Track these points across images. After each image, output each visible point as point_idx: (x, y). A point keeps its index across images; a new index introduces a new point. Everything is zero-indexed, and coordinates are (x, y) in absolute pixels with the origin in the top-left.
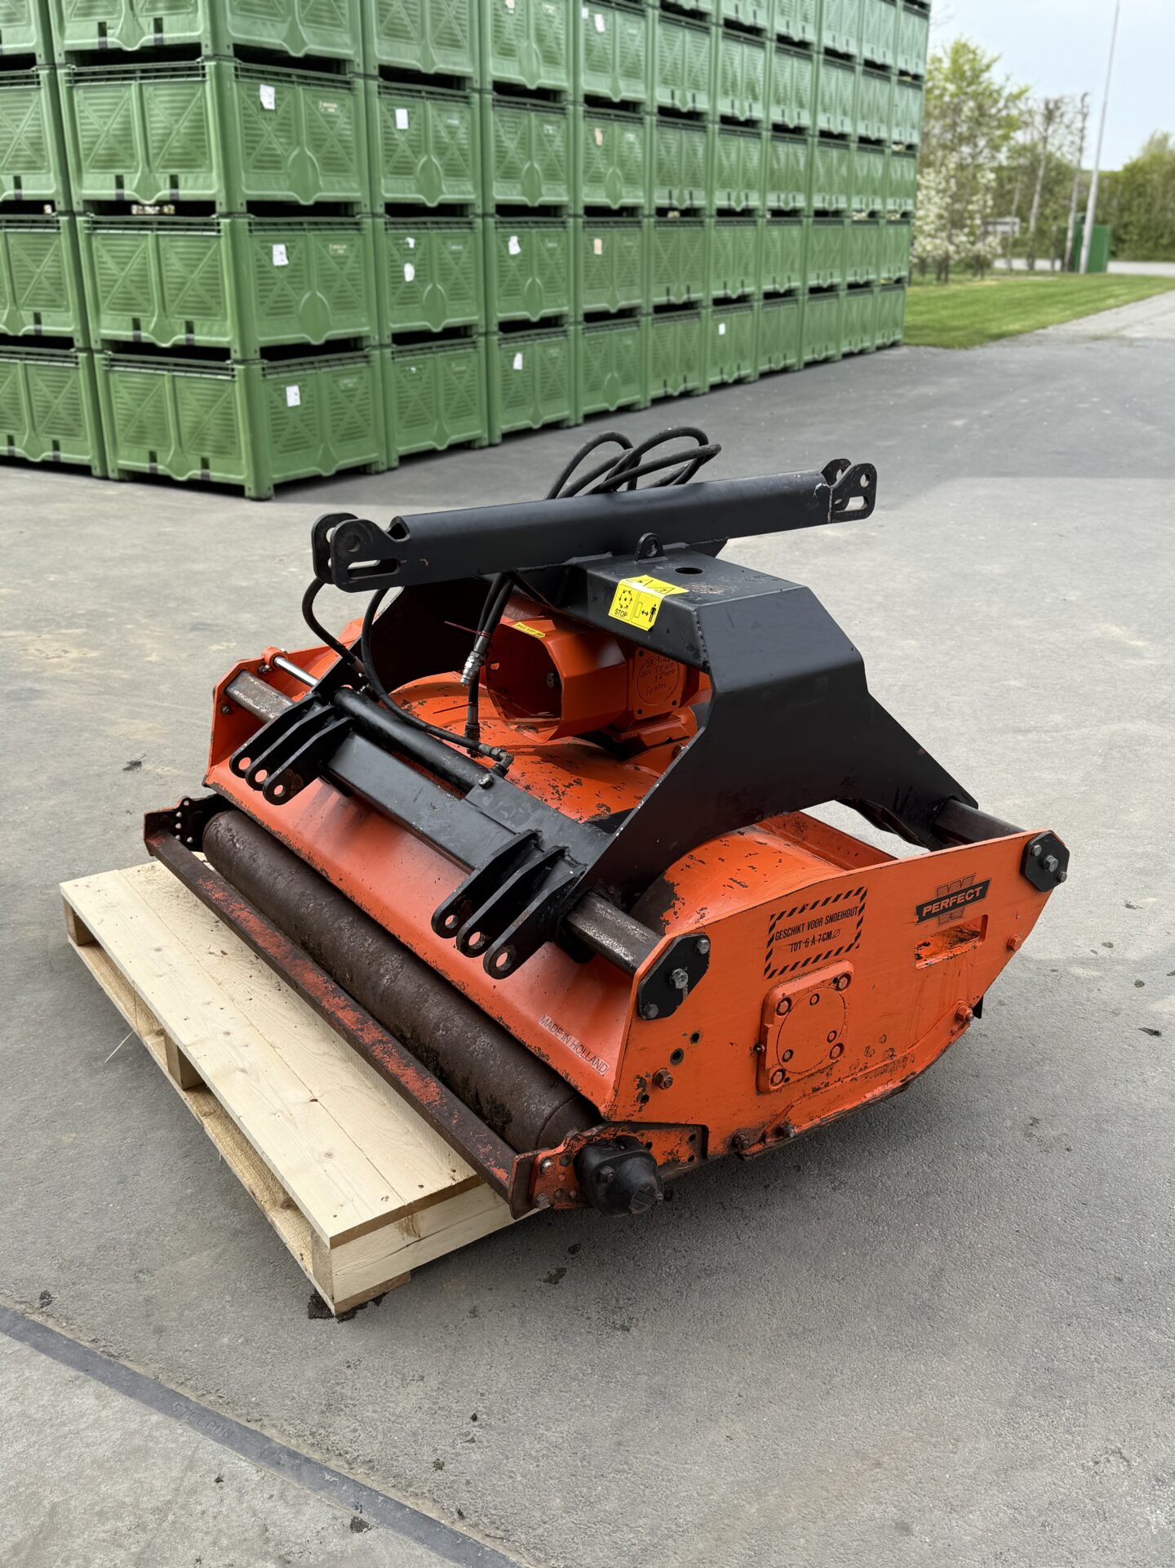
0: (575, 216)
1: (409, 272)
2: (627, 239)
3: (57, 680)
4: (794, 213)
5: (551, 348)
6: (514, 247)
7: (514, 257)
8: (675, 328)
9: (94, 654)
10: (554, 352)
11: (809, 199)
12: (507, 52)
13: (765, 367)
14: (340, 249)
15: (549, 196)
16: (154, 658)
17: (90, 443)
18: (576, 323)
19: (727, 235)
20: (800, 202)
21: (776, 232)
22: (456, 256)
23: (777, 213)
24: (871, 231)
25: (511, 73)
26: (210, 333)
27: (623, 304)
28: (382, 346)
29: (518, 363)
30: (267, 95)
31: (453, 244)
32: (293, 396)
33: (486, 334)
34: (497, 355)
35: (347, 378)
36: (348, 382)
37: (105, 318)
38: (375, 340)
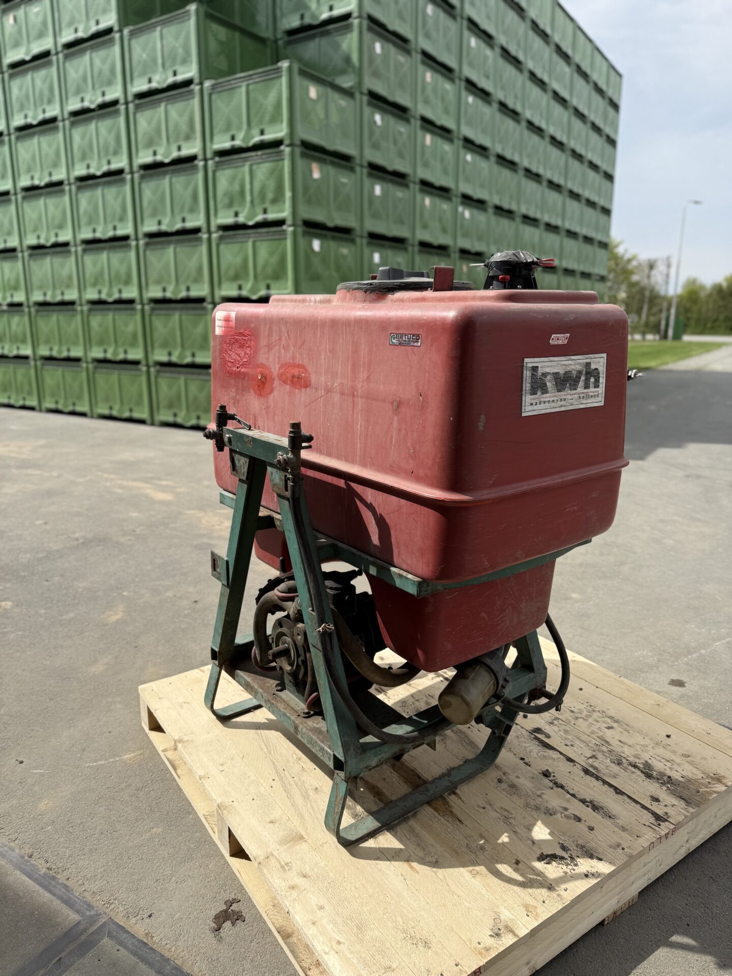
12: (425, 226)
25: (427, 237)
30: (316, 245)
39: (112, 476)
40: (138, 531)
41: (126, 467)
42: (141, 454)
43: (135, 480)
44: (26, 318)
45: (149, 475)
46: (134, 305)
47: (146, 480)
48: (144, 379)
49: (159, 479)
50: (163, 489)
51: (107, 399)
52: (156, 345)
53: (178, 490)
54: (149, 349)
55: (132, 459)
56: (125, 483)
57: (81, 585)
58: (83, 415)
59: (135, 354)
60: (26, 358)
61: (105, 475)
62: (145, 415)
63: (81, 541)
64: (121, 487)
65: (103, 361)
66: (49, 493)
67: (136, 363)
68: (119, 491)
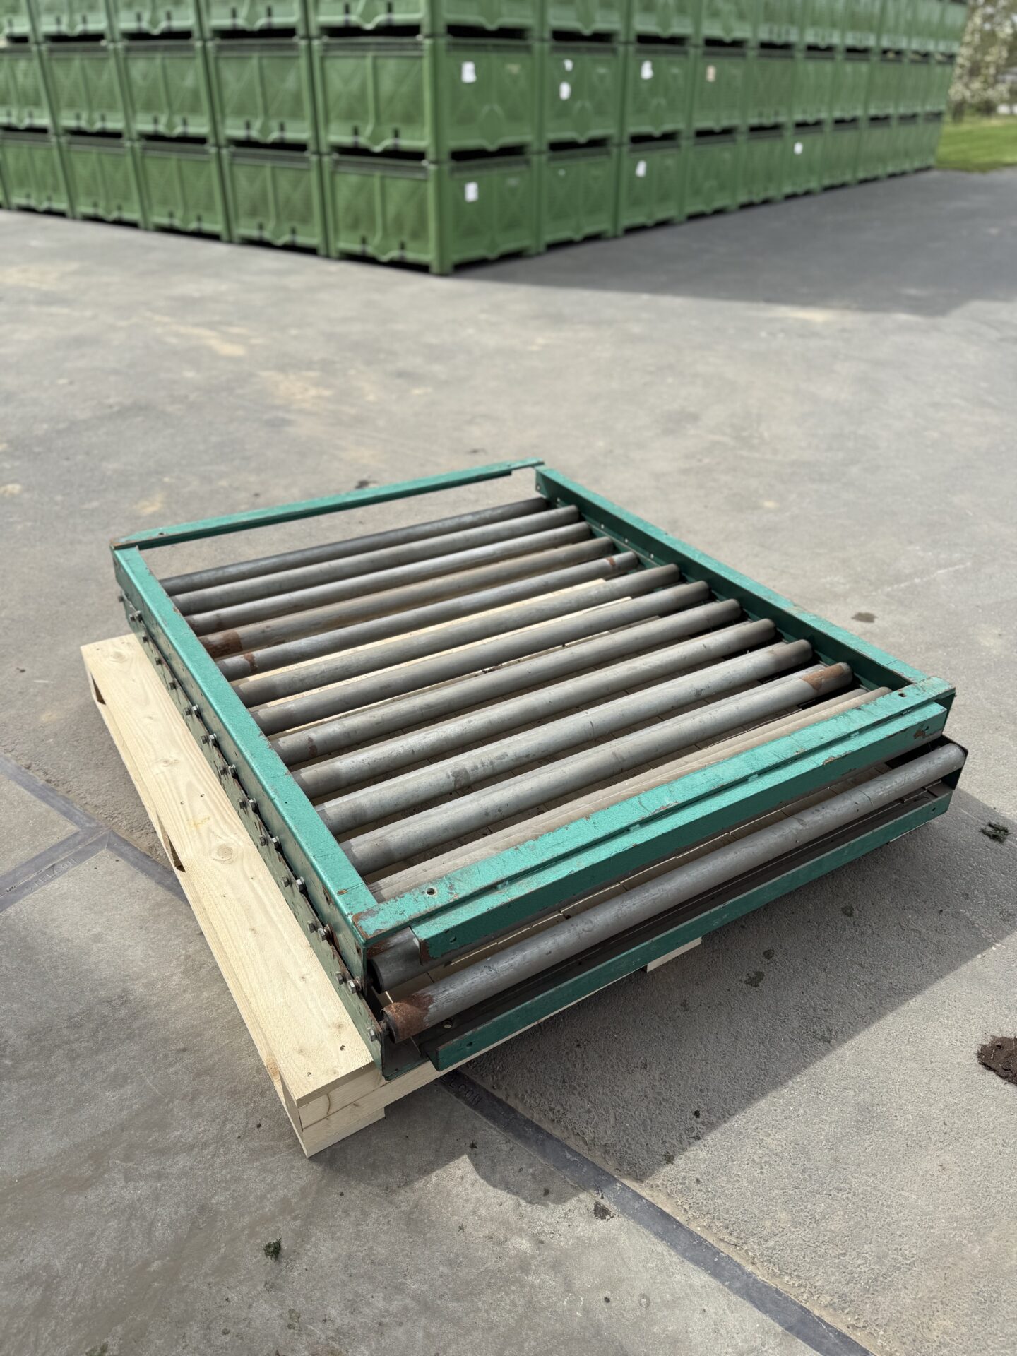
0: (696, 46)
1: (565, 90)
2: (735, 69)
3: (301, 412)
4: (864, 51)
5: (668, 159)
6: (647, 72)
7: (646, 81)
8: (763, 146)
9: (327, 393)
10: (670, 162)
11: (879, 38)
13: (827, 182)
14: (514, 68)
15: (678, 28)
16: (371, 398)
17: (318, 229)
18: (688, 138)
19: (810, 69)
20: (870, 41)
21: (849, 67)
22: (602, 78)
23: (851, 50)
24: (923, 70)
26: (413, 138)
27: (725, 123)
28: (540, 153)
29: (641, 169)
31: (602, 69)
32: (471, 192)
33: (620, 145)
34: (626, 163)
35: (512, 178)
36: (512, 182)
37: (334, 126)
38: (535, 147)
39: (166, 319)
40: (192, 397)
41: (186, 305)
42: (208, 287)
43: (197, 325)
44: (36, 63)
45: (217, 318)
46: (190, 42)
47: (211, 326)
48: (213, 167)
49: (230, 324)
50: (233, 339)
51: (165, 201)
52: (228, 110)
53: (254, 341)
54: (218, 117)
55: (196, 294)
56: (183, 330)
57: (111, 466)
58: (133, 225)
59: (199, 127)
60: (43, 131)
61: (157, 318)
62: (217, 227)
63: (116, 409)
64: (177, 335)
65: (154, 137)
66: (79, 342)
67: (201, 140)
68: (173, 340)
